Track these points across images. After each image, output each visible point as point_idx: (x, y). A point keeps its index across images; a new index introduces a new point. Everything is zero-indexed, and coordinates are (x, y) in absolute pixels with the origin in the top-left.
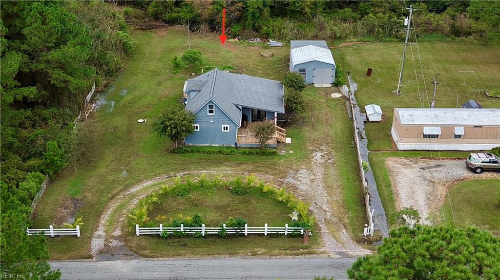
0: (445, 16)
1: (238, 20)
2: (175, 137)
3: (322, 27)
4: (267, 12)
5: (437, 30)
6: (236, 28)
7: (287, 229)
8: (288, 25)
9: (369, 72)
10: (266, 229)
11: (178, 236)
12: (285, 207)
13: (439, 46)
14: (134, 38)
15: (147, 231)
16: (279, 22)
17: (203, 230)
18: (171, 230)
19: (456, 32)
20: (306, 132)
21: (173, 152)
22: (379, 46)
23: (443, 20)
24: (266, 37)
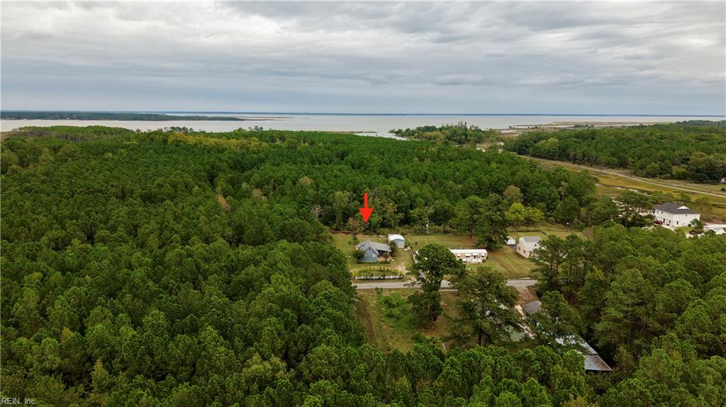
0: (441, 227)
1: (368, 229)
2: (359, 258)
3: (398, 230)
4: (379, 226)
5: (439, 231)
6: (367, 232)
7: (397, 277)
8: (387, 230)
9: (416, 243)
10: (392, 277)
11: (367, 279)
12: (395, 273)
13: (439, 236)
14: (334, 236)
15: (359, 278)
16: (382, 229)
17: (374, 277)
18: (365, 277)
19: (445, 232)
20: (398, 258)
21: (358, 263)
22: (418, 237)
23: (441, 228)
24: (378, 234)
